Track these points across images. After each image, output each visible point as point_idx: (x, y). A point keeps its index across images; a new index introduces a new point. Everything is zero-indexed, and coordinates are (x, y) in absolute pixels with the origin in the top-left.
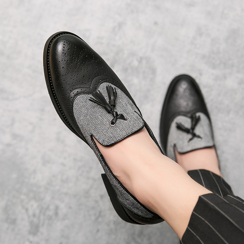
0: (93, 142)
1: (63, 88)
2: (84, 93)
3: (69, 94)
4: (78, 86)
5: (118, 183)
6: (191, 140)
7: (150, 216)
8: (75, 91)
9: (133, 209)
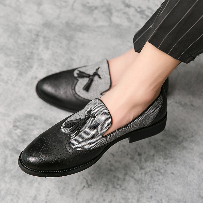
0: (107, 136)
1: (65, 158)
2: (69, 142)
3: (70, 153)
4: (64, 146)
5: (138, 118)
6: (100, 77)
7: (161, 97)
8: (68, 148)
9: (157, 111)
